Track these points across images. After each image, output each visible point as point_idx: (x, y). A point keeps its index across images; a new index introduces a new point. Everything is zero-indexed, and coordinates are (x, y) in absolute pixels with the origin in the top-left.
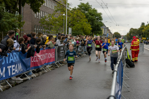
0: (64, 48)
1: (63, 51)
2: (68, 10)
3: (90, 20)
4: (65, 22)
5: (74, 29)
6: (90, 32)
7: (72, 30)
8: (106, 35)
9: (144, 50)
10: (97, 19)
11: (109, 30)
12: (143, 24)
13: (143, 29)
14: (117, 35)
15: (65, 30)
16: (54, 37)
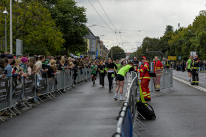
0: (6, 84)
1: (5, 90)
5: (28, 41)
7: (24, 45)
8: (94, 53)
9: (174, 83)
10: (76, 20)
11: (100, 42)
12: (169, 28)
13: (170, 38)
14: (117, 53)
15: (9, 44)
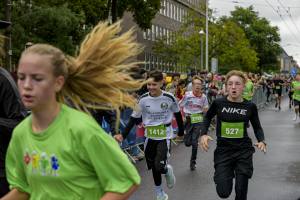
2: (209, 22)
3: (255, 41)
4: (205, 47)
6: (254, 67)
16: (183, 77)
